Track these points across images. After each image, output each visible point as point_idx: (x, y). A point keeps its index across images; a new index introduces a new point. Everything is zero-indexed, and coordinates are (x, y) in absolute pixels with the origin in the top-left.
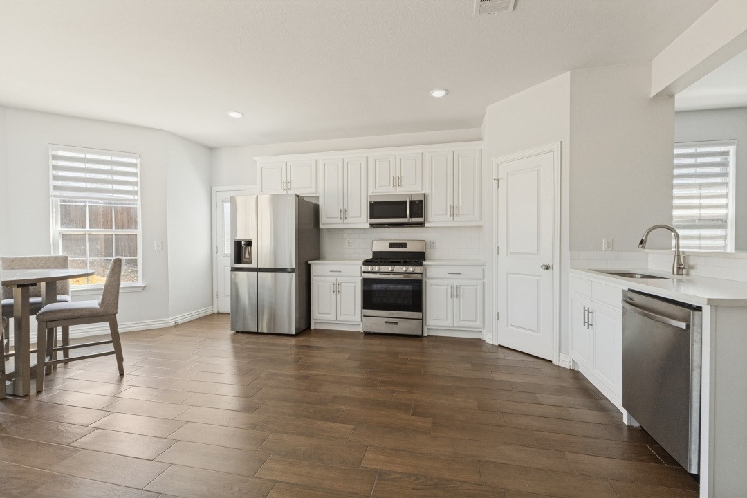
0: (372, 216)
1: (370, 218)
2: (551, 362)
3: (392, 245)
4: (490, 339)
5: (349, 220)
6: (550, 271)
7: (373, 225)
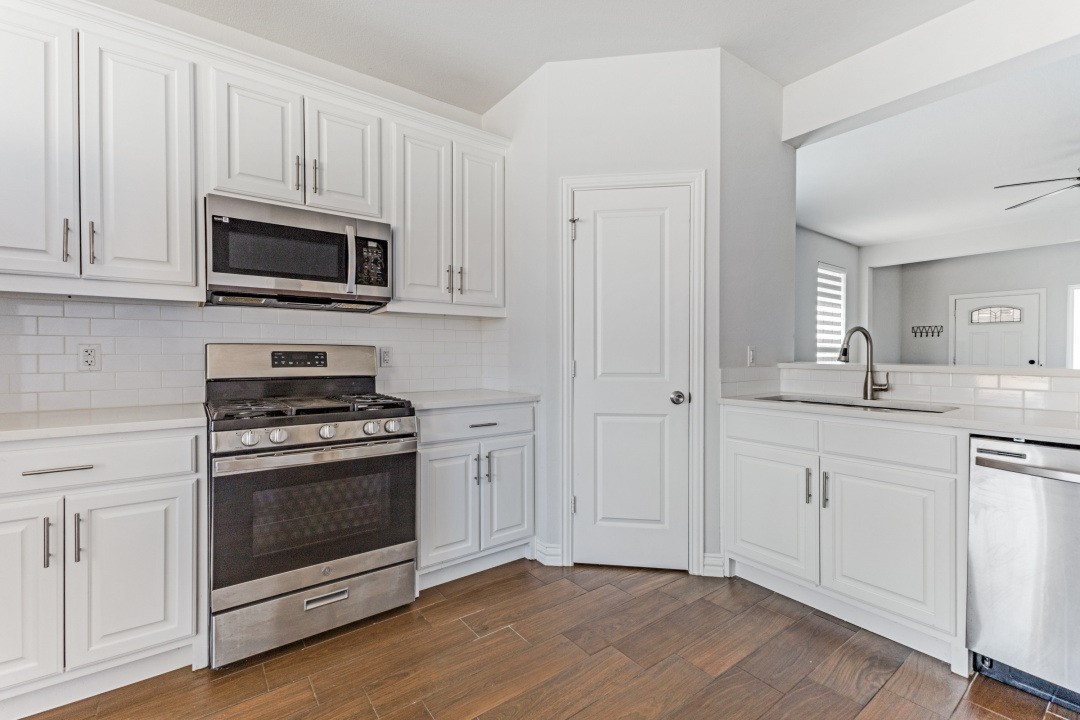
0: (220, 266)
1: (215, 269)
2: (685, 572)
3: (279, 359)
4: (553, 555)
5: (108, 268)
6: (684, 406)
7: (217, 296)
